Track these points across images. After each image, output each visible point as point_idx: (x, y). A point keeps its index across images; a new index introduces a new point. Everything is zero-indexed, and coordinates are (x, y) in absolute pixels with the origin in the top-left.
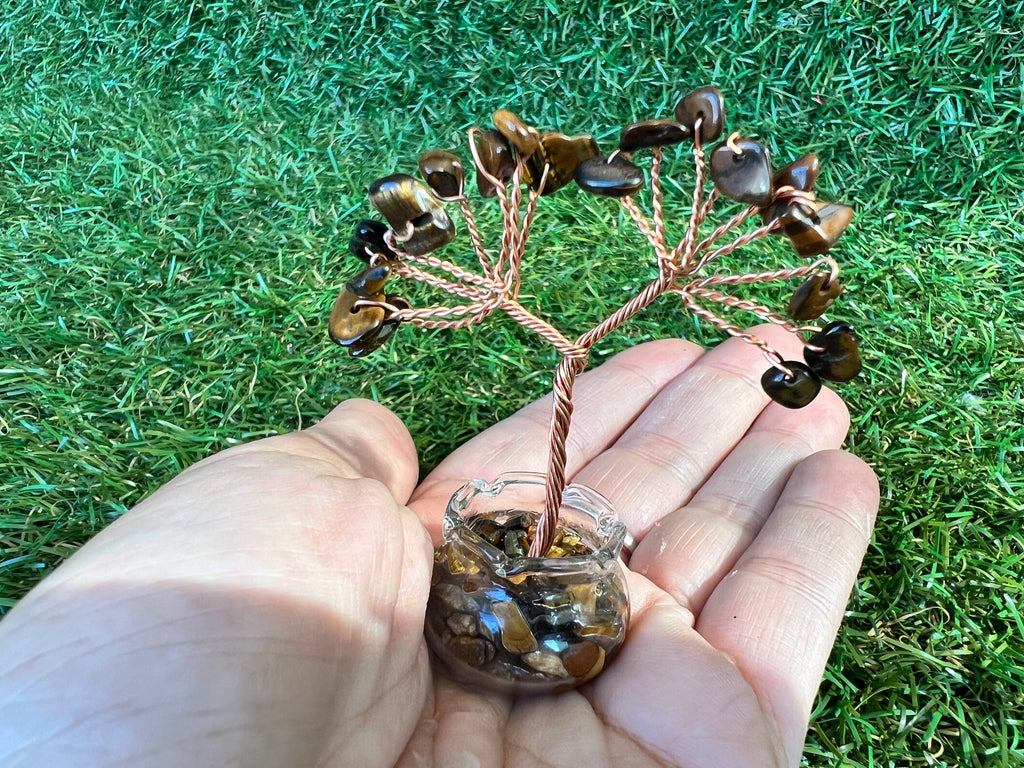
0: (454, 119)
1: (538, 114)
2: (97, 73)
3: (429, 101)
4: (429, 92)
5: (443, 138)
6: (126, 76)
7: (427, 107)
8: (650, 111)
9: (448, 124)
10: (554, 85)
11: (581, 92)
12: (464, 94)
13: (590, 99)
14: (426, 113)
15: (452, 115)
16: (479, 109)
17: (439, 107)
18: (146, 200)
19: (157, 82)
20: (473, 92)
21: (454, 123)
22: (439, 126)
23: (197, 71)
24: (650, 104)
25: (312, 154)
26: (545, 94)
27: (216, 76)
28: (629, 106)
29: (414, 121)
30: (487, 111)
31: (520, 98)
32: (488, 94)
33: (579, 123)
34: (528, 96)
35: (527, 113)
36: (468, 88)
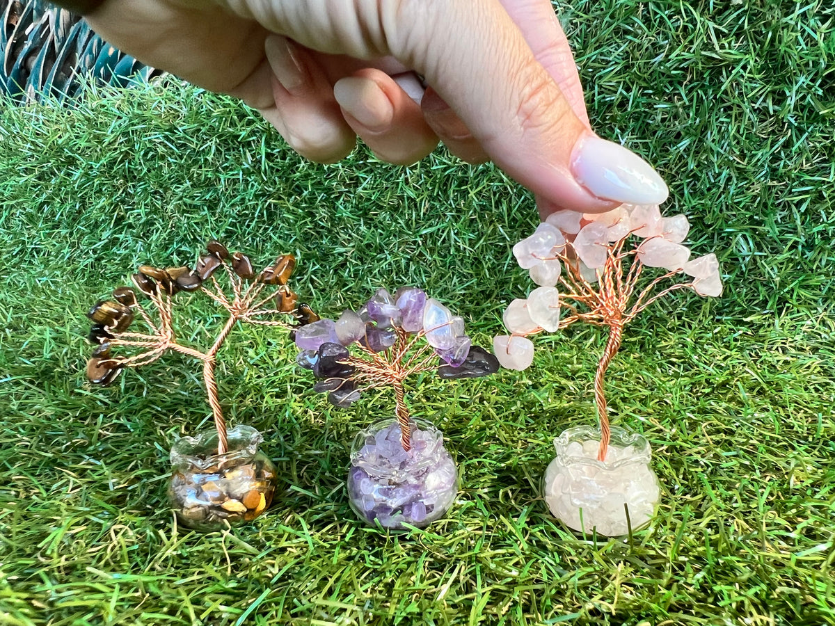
0: (336, 284)
1: (406, 275)
2: (33, 272)
3: (314, 273)
4: (314, 265)
5: (329, 299)
6: (58, 273)
7: (313, 276)
8: (498, 265)
9: (331, 288)
10: (417, 252)
11: (440, 255)
12: (343, 265)
13: (448, 260)
14: (312, 281)
15: (334, 281)
16: (356, 275)
17: (322, 276)
18: (73, 366)
19: (84, 275)
20: (351, 262)
21: (336, 287)
22: (324, 290)
23: (117, 264)
24: (497, 260)
25: (217, 318)
26: (410, 260)
27: (135, 266)
28: (480, 263)
29: (303, 288)
30: (363, 276)
31: (390, 264)
32: (363, 263)
33: (441, 279)
34: (396, 262)
35: (397, 274)
36: (346, 260)
